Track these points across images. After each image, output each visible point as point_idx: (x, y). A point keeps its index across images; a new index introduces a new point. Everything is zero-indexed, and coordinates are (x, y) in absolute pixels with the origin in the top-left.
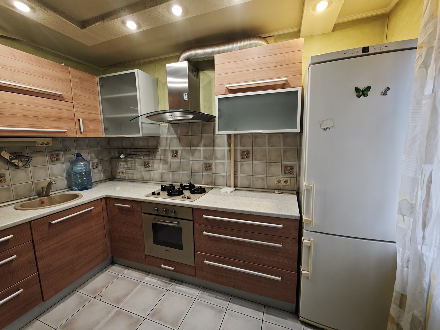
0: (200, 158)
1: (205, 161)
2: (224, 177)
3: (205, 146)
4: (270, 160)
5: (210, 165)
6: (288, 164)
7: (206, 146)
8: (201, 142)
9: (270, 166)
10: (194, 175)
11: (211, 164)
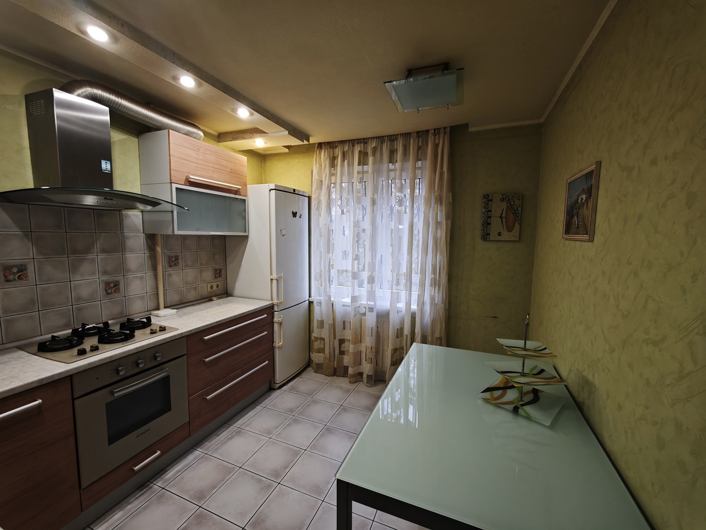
0: (93, 274)
1: (105, 278)
2: (142, 298)
3: (104, 251)
4: (201, 264)
5: (117, 284)
6: (217, 267)
7: (107, 252)
8: (94, 245)
9: (201, 272)
10: (79, 309)
11: (119, 282)
